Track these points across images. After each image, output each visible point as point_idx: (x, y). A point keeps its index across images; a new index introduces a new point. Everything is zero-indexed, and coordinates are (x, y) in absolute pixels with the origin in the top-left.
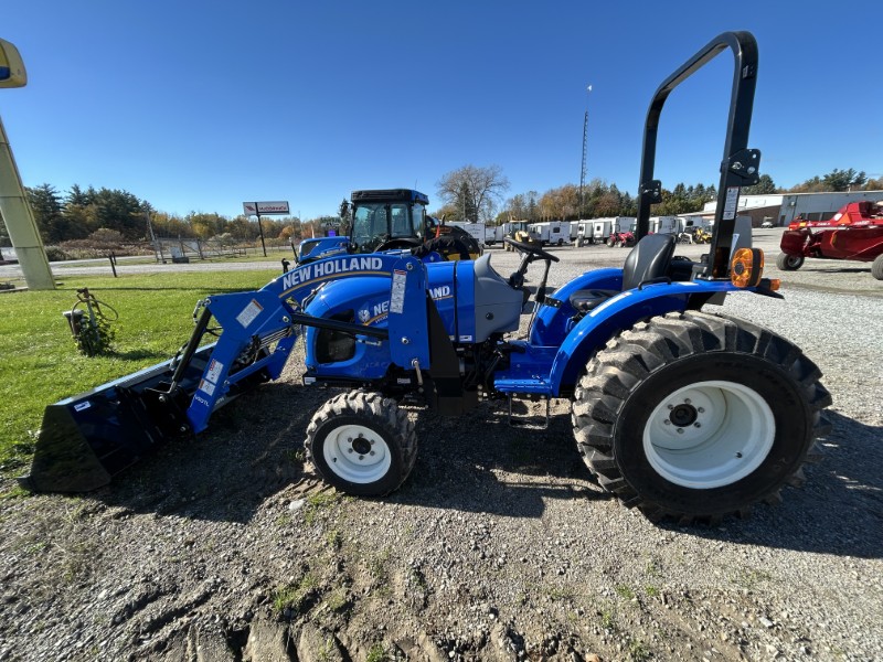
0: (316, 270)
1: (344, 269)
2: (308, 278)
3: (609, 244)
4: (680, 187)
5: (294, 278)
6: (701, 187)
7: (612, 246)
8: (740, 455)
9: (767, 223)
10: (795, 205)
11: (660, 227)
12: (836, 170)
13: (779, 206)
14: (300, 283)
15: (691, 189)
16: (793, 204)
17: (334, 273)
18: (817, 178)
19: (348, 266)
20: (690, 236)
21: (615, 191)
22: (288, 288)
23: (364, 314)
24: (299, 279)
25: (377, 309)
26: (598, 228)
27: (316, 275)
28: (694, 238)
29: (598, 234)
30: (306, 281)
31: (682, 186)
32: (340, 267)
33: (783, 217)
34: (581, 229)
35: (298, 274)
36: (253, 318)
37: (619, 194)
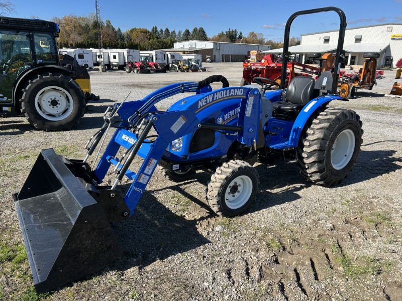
0: (215, 96)
1: (228, 95)
2: (211, 101)
3: (128, 70)
4: (155, 29)
5: (204, 101)
6: (167, 30)
7: (130, 72)
8: (346, 156)
9: (208, 60)
10: (219, 49)
11: (156, 59)
12: (230, 30)
13: (213, 49)
14: (207, 104)
15: (162, 31)
16: (218, 48)
17: (223, 97)
18: (223, 33)
19: (229, 94)
20: (176, 66)
21: (109, 26)
22: (201, 107)
23: (220, 121)
24: (206, 102)
25: (226, 117)
26: (115, 57)
27: (215, 99)
28: (179, 68)
29: (115, 62)
30: (210, 102)
31: (156, 28)
32: (226, 94)
33: (215, 56)
34: (100, 56)
35: (206, 99)
36: (180, 127)
37: (113, 29)
